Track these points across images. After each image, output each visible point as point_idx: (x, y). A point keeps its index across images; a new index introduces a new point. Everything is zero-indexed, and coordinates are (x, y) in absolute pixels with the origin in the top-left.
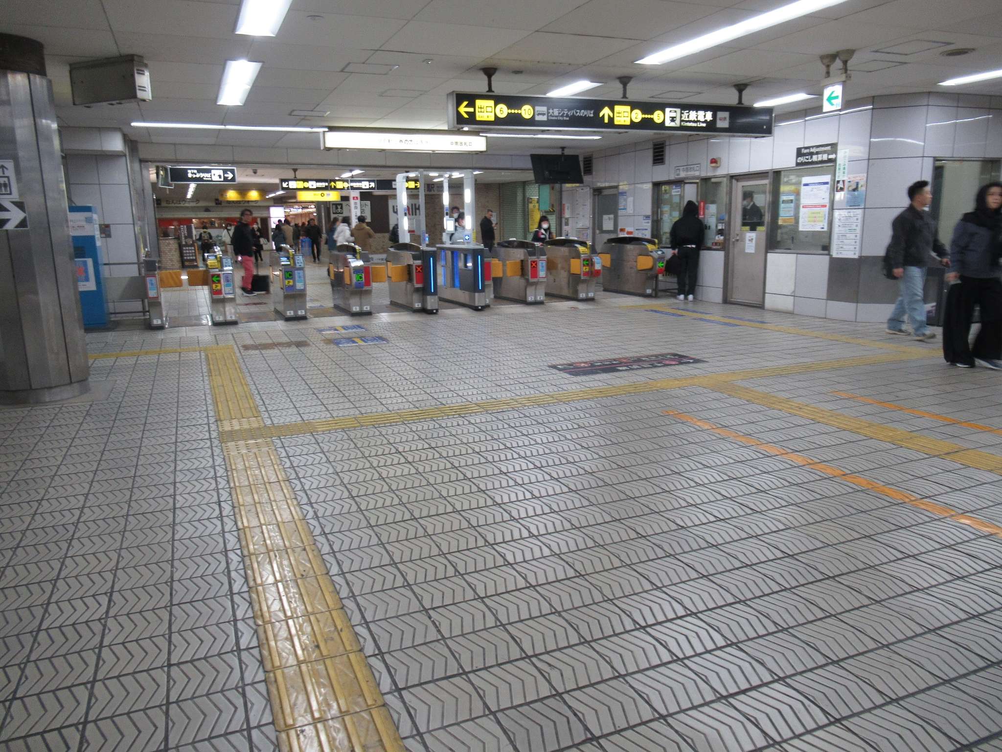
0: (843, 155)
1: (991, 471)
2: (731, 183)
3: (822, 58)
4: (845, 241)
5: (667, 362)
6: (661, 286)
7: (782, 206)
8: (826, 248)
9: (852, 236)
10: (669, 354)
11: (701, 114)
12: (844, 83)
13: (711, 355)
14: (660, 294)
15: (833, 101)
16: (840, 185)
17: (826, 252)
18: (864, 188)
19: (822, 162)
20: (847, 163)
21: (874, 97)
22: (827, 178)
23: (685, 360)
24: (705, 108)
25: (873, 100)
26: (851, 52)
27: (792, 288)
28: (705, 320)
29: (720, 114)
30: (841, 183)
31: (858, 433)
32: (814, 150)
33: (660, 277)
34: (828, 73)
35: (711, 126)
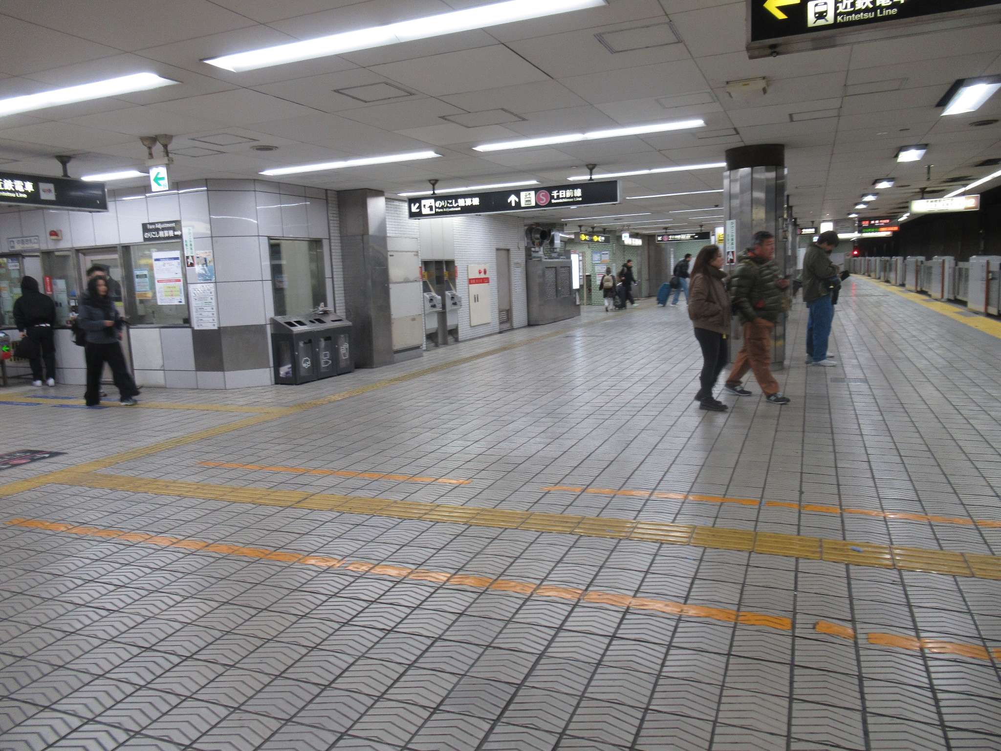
0: (186, 232)
1: (331, 510)
2: (78, 257)
3: (143, 139)
4: (204, 314)
5: (15, 462)
6: (10, 372)
7: (137, 280)
8: (187, 321)
9: (209, 309)
10: (19, 452)
11: (19, 185)
12: (168, 166)
13: (71, 445)
14: (10, 381)
15: (160, 182)
16: (190, 261)
17: (187, 325)
18: (212, 264)
19: (169, 238)
20: (192, 240)
21: (206, 180)
22: (177, 254)
23: (38, 456)
24: (23, 178)
25: (206, 182)
26: (169, 137)
27: (160, 362)
28: (68, 406)
29: (42, 186)
30: (190, 258)
31: (222, 500)
32: (159, 226)
33: (8, 362)
34: (151, 154)
35: (33, 197)
